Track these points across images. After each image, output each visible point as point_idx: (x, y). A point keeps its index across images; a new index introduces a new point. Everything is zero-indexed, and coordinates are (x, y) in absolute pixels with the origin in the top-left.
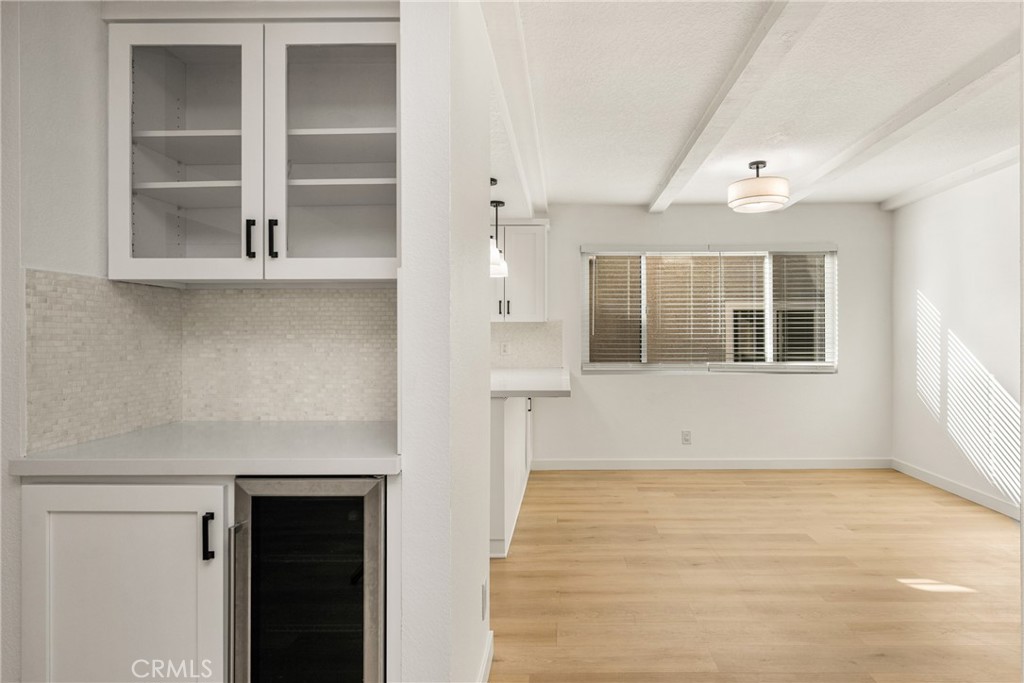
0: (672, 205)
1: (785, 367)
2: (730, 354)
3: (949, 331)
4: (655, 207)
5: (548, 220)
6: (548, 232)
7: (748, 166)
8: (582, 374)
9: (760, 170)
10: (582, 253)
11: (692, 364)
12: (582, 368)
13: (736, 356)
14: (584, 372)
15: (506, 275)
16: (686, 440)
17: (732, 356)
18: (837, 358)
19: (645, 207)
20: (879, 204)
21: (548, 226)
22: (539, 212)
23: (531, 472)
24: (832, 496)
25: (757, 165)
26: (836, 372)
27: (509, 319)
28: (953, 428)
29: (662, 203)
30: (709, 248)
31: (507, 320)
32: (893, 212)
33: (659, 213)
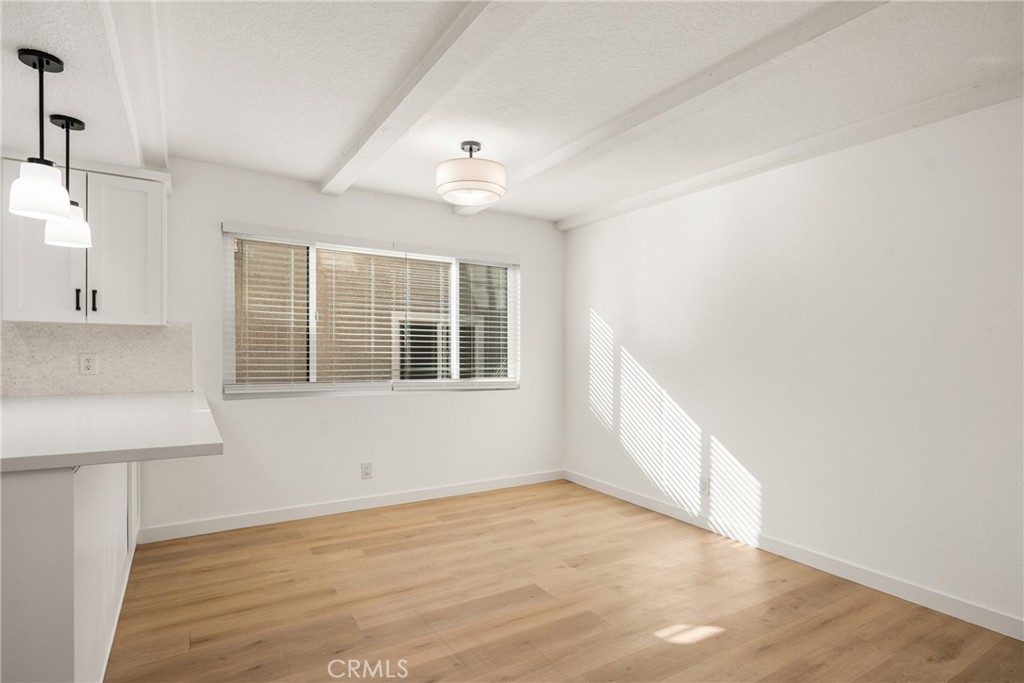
0: (350, 188)
1: (472, 384)
2: (396, 372)
3: (622, 348)
4: (330, 186)
5: (169, 175)
6: (168, 196)
7: (460, 146)
8: (225, 399)
9: (473, 154)
10: (224, 233)
11: (373, 383)
12: (224, 391)
13: (402, 373)
14: (227, 396)
15: (89, 246)
16: (366, 473)
17: (398, 373)
18: (519, 374)
19: (316, 184)
20: (555, 223)
21: (168, 185)
22: (153, 162)
23: (139, 548)
24: (532, 522)
25: (471, 146)
26: (519, 388)
27: (93, 318)
28: (624, 439)
29: (340, 182)
30: (394, 247)
31: (89, 321)
32: (565, 232)
33: (334, 195)
